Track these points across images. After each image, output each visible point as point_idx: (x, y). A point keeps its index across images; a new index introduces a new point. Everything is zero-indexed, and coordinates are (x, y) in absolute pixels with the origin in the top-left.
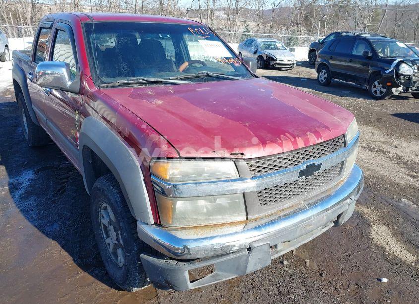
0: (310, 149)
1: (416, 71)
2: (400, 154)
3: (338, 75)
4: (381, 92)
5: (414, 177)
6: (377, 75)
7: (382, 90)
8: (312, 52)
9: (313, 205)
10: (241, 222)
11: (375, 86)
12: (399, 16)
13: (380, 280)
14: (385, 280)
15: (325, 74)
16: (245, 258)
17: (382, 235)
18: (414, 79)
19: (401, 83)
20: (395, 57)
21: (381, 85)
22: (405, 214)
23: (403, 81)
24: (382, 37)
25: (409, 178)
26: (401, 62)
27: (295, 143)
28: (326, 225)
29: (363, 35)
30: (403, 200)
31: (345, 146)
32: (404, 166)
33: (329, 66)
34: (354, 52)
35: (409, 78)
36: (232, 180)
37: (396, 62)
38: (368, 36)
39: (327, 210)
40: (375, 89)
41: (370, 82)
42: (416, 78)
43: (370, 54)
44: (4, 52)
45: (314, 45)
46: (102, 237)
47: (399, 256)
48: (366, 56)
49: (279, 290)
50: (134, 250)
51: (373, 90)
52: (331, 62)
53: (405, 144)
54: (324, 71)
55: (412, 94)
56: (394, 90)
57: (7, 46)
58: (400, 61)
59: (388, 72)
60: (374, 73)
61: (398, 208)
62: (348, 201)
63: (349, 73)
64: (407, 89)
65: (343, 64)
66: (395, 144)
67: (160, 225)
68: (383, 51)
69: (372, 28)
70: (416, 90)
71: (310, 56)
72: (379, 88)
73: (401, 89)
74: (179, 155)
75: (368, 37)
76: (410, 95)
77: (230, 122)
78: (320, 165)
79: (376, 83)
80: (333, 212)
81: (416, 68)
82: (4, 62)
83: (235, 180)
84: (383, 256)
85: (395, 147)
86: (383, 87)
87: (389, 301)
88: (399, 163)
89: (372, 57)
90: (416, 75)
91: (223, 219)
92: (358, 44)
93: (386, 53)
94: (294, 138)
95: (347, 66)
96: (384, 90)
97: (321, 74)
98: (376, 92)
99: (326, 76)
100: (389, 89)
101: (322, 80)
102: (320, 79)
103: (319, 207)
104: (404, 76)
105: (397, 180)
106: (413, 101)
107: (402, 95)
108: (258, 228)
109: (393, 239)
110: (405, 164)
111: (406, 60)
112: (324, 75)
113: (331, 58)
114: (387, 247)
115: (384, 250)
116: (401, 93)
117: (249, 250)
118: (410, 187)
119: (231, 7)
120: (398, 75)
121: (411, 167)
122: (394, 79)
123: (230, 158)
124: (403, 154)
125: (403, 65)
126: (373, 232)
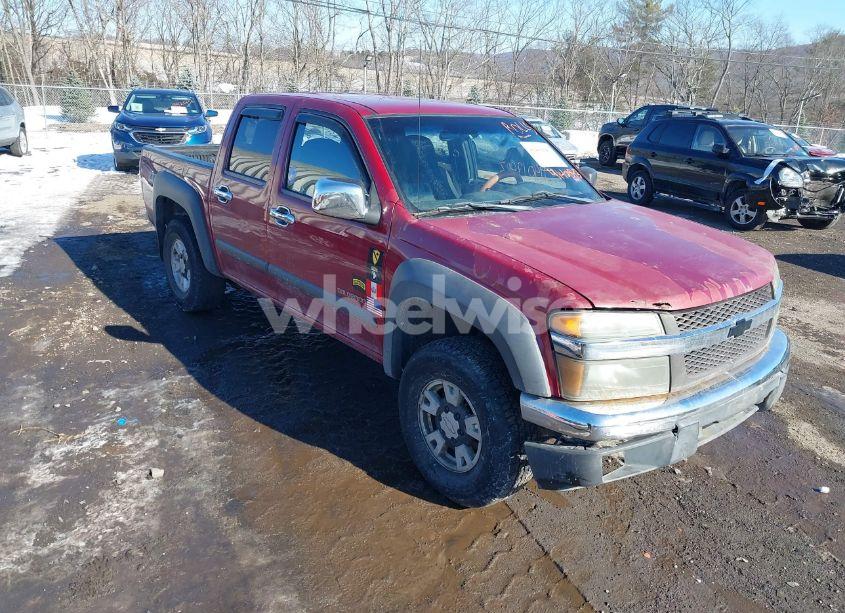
0: (738, 300)
1: (808, 180)
2: (804, 321)
3: (665, 186)
4: (747, 217)
5: (834, 354)
6: (740, 187)
7: (750, 213)
8: (605, 140)
9: (740, 376)
10: (662, 396)
11: (736, 207)
12: (752, 73)
13: (819, 491)
14: (825, 490)
15: (642, 184)
16: (670, 442)
17: (805, 434)
18: (806, 194)
19: (782, 202)
20: (770, 155)
21: (747, 205)
22: (833, 406)
23: (785, 199)
24: (744, 119)
25: (826, 356)
26: (783, 165)
27: (722, 291)
28: (749, 410)
29: (709, 116)
30: (825, 387)
31: (773, 298)
32: (814, 339)
33: (649, 170)
34: (696, 146)
35: (796, 192)
36: (658, 338)
37: (773, 165)
38: (718, 117)
39: (758, 383)
40: (736, 212)
41: (727, 199)
42: (809, 193)
43: (726, 151)
44: (18, 138)
45: (607, 127)
46: (419, 433)
47: (837, 462)
48: (718, 154)
49: (681, 504)
50: (507, 440)
51: (733, 213)
52: (653, 162)
53: (806, 305)
54: (640, 178)
55: (800, 220)
56: (770, 213)
57: (23, 125)
58: (780, 163)
59: (758, 182)
60: (732, 184)
61: (820, 399)
62: (779, 374)
63: (688, 183)
64: (793, 211)
65: (677, 166)
66: (791, 305)
67: (561, 399)
68: (745, 144)
69: (703, 94)
70: (808, 214)
71: (600, 149)
72: (743, 210)
73: (782, 212)
74: (592, 304)
75: (720, 121)
76: (795, 222)
77: (634, 264)
78: (751, 321)
79: (738, 201)
80: (765, 387)
81: (808, 176)
82: (20, 156)
83: (661, 338)
84: (815, 462)
85: (793, 309)
86: (750, 209)
87: (836, 514)
88: (806, 335)
89: (728, 156)
90: (807, 188)
91: (643, 390)
92: (701, 132)
93: (750, 148)
94: (720, 284)
95: (682, 170)
96: (753, 214)
97: (634, 184)
98: (738, 217)
99: (644, 187)
100: (762, 211)
101: (636, 195)
102: (633, 193)
103: (749, 379)
104: (788, 189)
105: (809, 360)
106: (802, 232)
107: (784, 222)
108: (684, 402)
109: (823, 440)
110: (814, 335)
111: (791, 161)
112: (640, 186)
113: (653, 156)
114: (817, 451)
115: (813, 453)
116: (782, 218)
117: (675, 430)
118: (832, 369)
119: (434, 49)
120: (777, 188)
121: (827, 340)
122: (771, 194)
123: (652, 310)
124: (808, 321)
125: (786, 171)
126: (791, 431)
